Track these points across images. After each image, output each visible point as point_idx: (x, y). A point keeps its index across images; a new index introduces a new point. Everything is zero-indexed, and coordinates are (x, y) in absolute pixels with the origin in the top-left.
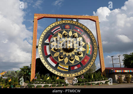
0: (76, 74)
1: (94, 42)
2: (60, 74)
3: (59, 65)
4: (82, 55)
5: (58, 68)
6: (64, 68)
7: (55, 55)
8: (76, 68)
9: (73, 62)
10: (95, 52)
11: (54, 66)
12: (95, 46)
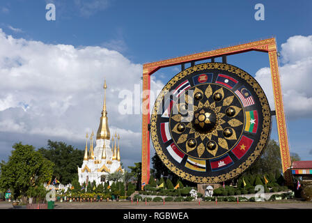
0: (222, 176)
1: (263, 103)
2: (190, 177)
3: (188, 160)
4: (234, 137)
5: (187, 165)
6: (198, 164)
7: (181, 140)
8: (221, 164)
9: (214, 152)
10: (265, 126)
11: (180, 162)
12: (266, 112)
